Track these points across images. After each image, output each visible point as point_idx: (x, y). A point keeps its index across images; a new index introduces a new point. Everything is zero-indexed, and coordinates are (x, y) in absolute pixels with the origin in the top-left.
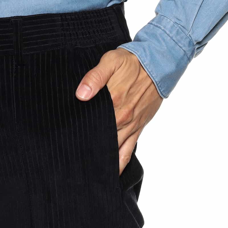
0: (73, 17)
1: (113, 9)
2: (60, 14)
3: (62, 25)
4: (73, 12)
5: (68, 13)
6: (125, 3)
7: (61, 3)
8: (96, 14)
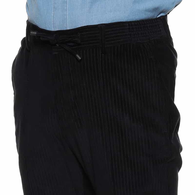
0: (136, 24)
1: (161, 19)
2: (128, 22)
3: (129, 29)
4: (136, 20)
5: (133, 21)
6: (168, 15)
7: (128, 16)
8: (150, 22)
